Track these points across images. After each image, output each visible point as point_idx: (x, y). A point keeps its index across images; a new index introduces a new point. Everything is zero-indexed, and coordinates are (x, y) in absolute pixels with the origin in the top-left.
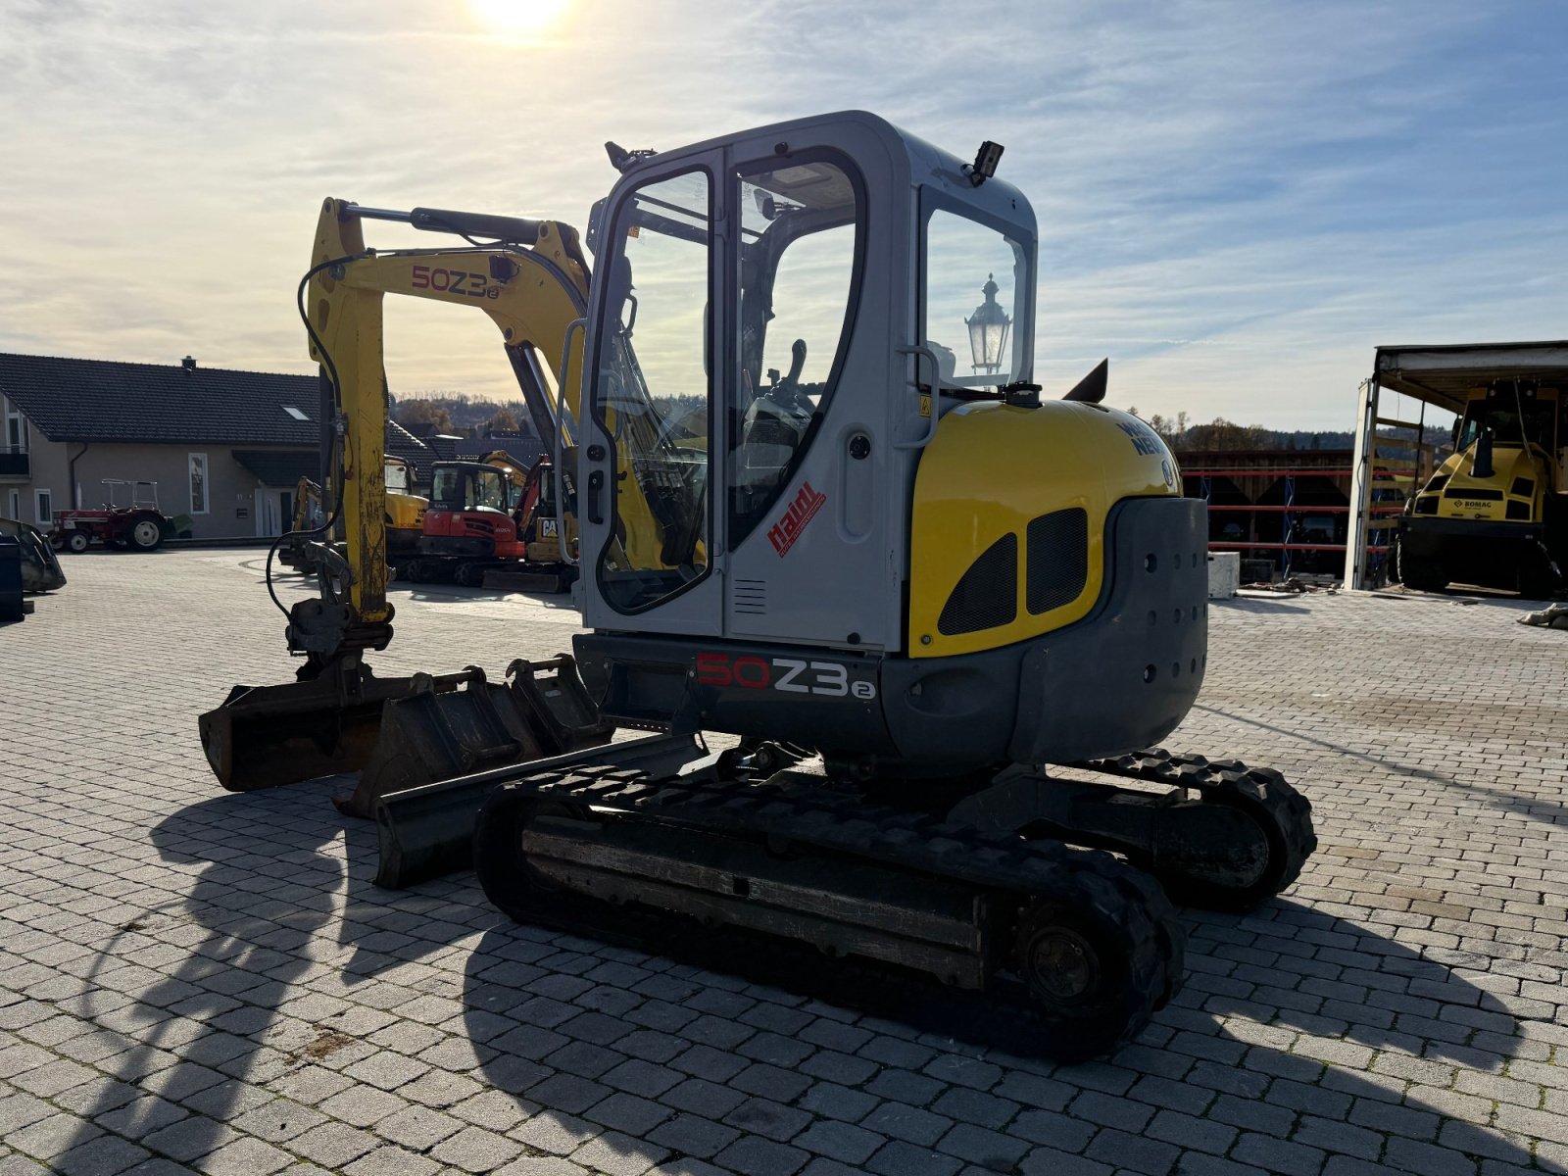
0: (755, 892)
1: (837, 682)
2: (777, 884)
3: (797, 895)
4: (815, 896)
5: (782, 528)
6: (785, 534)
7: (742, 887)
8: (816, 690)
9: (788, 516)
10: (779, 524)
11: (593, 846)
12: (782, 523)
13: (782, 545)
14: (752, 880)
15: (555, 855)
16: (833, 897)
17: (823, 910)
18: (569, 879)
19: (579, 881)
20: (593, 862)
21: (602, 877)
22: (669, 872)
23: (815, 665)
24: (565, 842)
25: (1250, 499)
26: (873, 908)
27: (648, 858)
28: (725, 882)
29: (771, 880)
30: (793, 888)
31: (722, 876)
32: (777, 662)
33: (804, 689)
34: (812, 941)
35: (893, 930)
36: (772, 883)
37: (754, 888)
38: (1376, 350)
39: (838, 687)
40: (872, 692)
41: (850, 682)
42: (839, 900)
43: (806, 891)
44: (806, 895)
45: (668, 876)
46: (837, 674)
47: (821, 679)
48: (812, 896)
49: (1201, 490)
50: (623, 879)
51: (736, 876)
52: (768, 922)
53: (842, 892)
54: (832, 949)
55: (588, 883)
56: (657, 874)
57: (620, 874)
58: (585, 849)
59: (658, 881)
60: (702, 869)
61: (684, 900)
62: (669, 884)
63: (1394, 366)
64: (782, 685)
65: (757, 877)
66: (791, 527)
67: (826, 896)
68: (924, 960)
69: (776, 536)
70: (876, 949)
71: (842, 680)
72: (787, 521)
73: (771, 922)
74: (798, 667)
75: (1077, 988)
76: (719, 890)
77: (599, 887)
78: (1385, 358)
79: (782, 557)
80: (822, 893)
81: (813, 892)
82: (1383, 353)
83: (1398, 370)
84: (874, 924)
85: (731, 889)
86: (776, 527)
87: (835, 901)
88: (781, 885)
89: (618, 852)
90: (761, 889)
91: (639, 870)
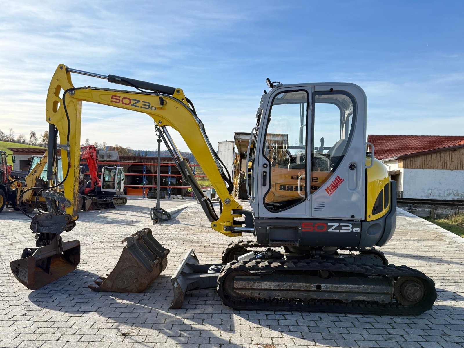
0: (323, 288)
1: (349, 228)
2: (331, 285)
3: (338, 287)
4: (343, 287)
5: (330, 188)
6: (331, 190)
7: (319, 287)
8: (341, 231)
9: (332, 185)
10: (329, 187)
11: (263, 283)
12: (330, 186)
13: (330, 192)
14: (322, 285)
15: (247, 287)
16: (349, 286)
17: (346, 290)
18: (251, 294)
19: (256, 294)
20: (263, 287)
21: (265, 292)
22: (293, 287)
23: (342, 224)
24: (252, 283)
25: (152, 172)
26: (361, 287)
27: (284, 283)
28: (313, 287)
29: (329, 284)
30: (336, 285)
31: (312, 285)
32: (329, 224)
33: (338, 231)
34: (340, 299)
35: (367, 292)
36: (329, 285)
37: (323, 287)
38: (235, 133)
39: (349, 230)
40: (359, 230)
41: (352, 228)
42: (351, 287)
43: (340, 285)
44: (340, 287)
45: (292, 288)
46: (349, 226)
47: (343, 228)
48: (342, 287)
49: (144, 169)
50: (273, 291)
51: (316, 285)
52: (326, 296)
53: (351, 285)
54: (347, 300)
55: (259, 294)
56: (288, 288)
57: (274, 290)
58: (260, 284)
59: (289, 290)
60: (305, 284)
61: (297, 294)
62: (293, 290)
63: (239, 138)
64: (330, 230)
65: (324, 284)
66: (333, 188)
67: (347, 286)
68: (375, 298)
69: (328, 190)
70: (361, 298)
71: (350, 228)
72: (331, 186)
73: (327, 296)
74: (336, 225)
75: (418, 297)
76: (311, 289)
77: (264, 295)
78: (237, 135)
79: (330, 195)
80: (345, 285)
81: (343, 285)
82: (236, 134)
83: (240, 139)
84: (362, 291)
85: (315, 288)
86: (328, 187)
87: (349, 287)
88: (332, 285)
89: (273, 283)
90: (325, 287)
91: (281, 287)
